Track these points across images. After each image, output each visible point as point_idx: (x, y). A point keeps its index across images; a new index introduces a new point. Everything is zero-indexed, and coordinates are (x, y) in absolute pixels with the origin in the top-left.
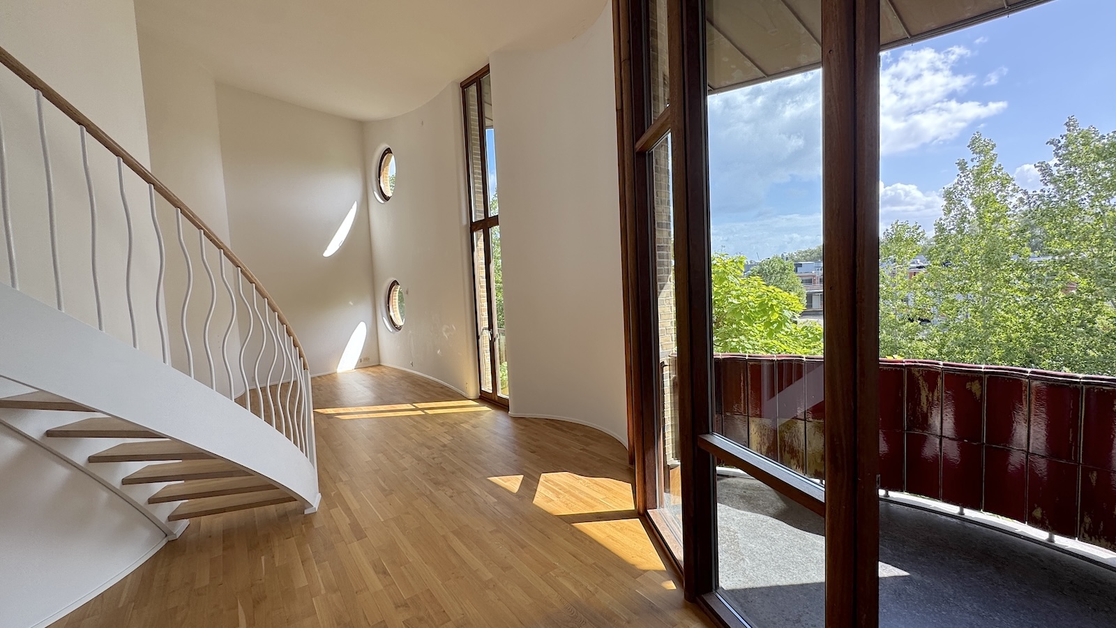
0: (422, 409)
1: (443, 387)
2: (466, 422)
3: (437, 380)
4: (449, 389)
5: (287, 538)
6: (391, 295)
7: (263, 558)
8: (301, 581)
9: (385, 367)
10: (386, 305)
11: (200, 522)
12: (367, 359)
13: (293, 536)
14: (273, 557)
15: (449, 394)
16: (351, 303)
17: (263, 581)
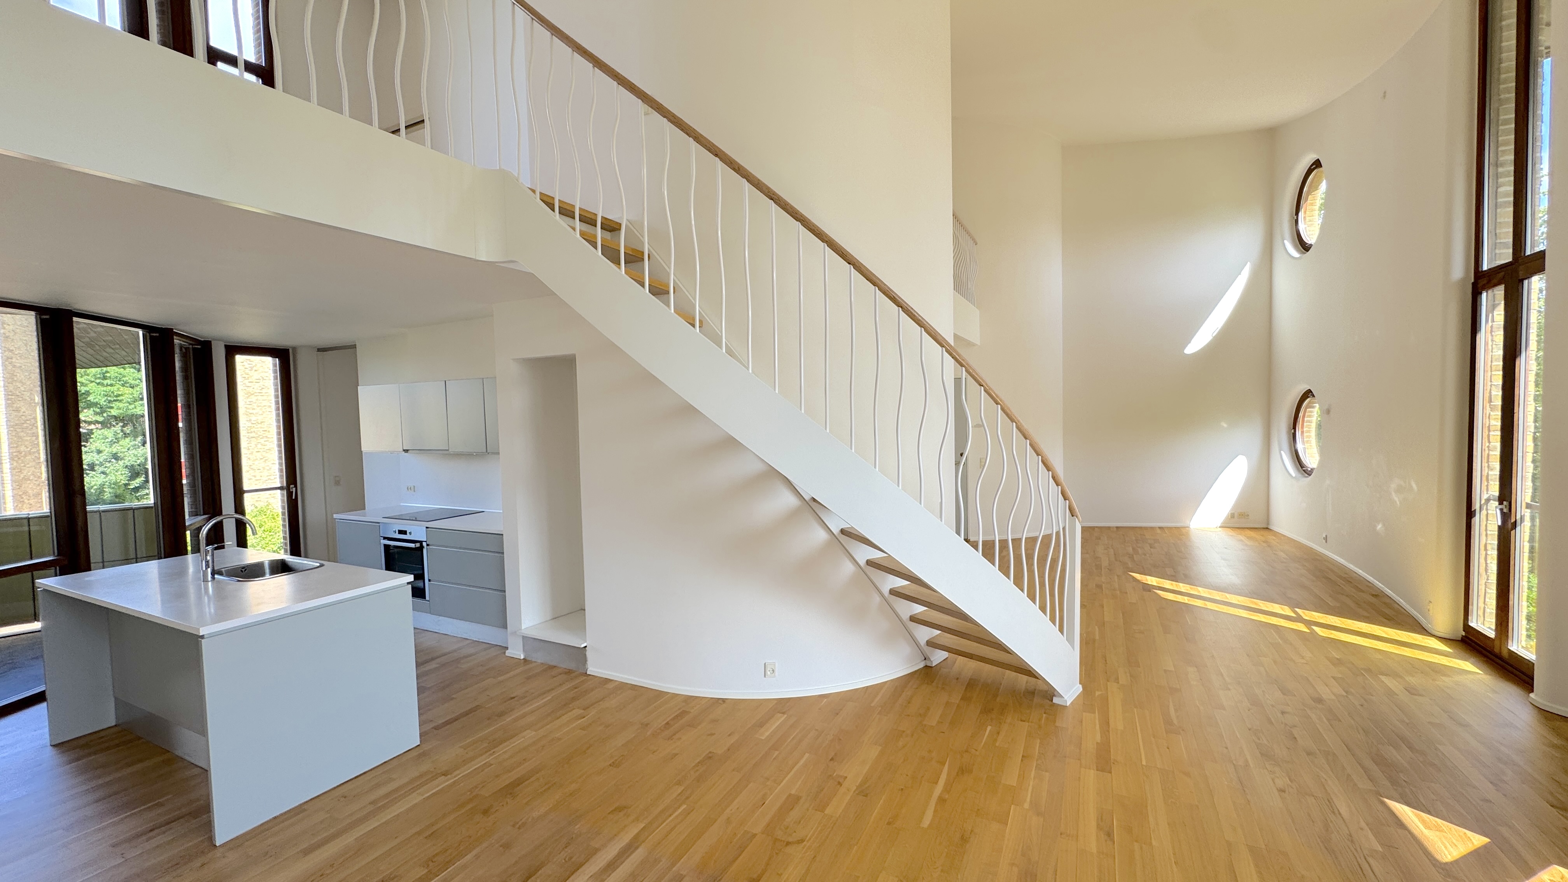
0: (1309, 623)
1: (1378, 595)
2: (1395, 675)
3: (1370, 578)
4: (1389, 603)
5: (1022, 721)
6: (1301, 415)
7: (989, 728)
8: (1011, 778)
9: (1276, 534)
10: (1288, 432)
11: (956, 660)
12: (1243, 515)
13: (1028, 722)
14: (998, 733)
15: (1387, 611)
16: (1225, 425)
17: (978, 753)
